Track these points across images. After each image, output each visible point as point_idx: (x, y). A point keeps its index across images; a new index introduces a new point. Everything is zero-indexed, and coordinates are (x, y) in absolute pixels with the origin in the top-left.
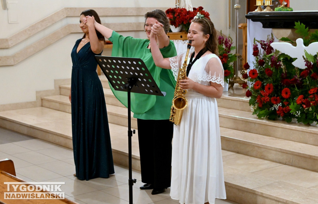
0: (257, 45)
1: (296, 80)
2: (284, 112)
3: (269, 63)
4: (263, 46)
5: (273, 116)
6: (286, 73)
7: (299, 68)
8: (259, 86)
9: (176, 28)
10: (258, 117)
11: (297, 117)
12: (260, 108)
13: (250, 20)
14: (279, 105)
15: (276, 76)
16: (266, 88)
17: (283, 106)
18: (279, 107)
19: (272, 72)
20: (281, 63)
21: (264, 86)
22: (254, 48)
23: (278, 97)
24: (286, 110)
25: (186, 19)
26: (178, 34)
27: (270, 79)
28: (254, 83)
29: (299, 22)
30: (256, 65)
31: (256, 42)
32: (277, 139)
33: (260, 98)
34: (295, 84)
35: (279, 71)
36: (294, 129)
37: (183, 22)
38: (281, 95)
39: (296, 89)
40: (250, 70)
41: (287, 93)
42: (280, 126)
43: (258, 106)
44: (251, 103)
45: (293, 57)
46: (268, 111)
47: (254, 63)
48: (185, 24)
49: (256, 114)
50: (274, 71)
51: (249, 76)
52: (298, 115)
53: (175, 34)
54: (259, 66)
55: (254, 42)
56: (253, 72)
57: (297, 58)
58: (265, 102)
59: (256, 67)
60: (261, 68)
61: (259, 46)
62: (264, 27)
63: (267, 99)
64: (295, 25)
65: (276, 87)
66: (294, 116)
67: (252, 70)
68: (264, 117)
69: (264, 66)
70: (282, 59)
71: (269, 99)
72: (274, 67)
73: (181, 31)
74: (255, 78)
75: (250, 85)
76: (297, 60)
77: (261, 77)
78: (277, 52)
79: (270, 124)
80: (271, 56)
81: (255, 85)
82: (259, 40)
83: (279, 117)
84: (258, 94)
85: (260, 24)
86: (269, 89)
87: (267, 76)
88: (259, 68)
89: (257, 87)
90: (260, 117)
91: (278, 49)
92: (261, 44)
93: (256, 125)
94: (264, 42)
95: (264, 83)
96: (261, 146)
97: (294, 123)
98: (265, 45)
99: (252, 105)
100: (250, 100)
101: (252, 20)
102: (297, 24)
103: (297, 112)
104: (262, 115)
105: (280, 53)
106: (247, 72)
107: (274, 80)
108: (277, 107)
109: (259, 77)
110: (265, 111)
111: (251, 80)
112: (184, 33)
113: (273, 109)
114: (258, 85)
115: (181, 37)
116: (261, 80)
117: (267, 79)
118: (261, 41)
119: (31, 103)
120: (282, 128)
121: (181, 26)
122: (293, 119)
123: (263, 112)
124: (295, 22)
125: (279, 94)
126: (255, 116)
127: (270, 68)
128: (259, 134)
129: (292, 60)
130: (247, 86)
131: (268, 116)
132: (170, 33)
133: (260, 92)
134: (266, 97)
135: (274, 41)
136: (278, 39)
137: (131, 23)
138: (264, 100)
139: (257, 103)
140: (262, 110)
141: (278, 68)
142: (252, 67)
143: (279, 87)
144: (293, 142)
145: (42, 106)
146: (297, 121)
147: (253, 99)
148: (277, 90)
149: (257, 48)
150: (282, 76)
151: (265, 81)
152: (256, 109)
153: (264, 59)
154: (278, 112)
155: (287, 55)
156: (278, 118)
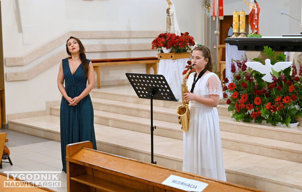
0: (234, 64)
1: (265, 91)
2: (256, 116)
3: (243, 77)
4: (239, 65)
5: (247, 119)
6: (257, 86)
7: (267, 82)
8: (237, 96)
9: (167, 49)
10: (236, 120)
11: (266, 120)
12: (237, 113)
13: (228, 44)
14: (252, 110)
15: (250, 88)
16: (242, 97)
17: (255, 111)
18: (252, 112)
19: (247, 85)
20: (253, 78)
21: (240, 96)
22: (232, 66)
23: (252, 104)
24: (257, 114)
25: (176, 43)
26: (168, 54)
27: (245, 90)
28: (232, 94)
29: (267, 46)
30: (234, 79)
31: (233, 61)
32: (251, 136)
33: (238, 106)
34: (264, 94)
35: (252, 84)
36: (264, 128)
37: (173, 45)
38: (254, 102)
39: (265, 98)
40: (229, 84)
41: (258, 101)
42: (253, 126)
43: (235, 111)
44: (230, 109)
45: (262, 73)
46: (244, 115)
47: (232, 78)
48: (175, 46)
49: (234, 118)
50: (248, 84)
51: (229, 88)
52: (267, 118)
53: (166, 54)
54: (236, 81)
55: (232, 61)
56: (231, 85)
57: (265, 74)
58: (242, 108)
59: (233, 81)
60: (237, 82)
61: (236, 65)
62: (239, 49)
63: (243, 106)
64: (264, 49)
65: (250, 96)
66: (263, 119)
67: (230, 83)
68: (241, 120)
69: (239, 80)
70: (254, 74)
71: (245, 106)
72: (248, 81)
73: (171, 52)
74: (233, 90)
75: (229, 95)
76: (265, 75)
77: (237, 89)
78: (250, 69)
79: (245, 125)
80: (246, 72)
81: (233, 95)
82: (235, 60)
83: (252, 119)
84: (236, 102)
85: (235, 47)
86: (244, 98)
87: (242, 88)
88: (236, 82)
89: (235, 97)
90: (237, 119)
91: (251, 67)
92: (237, 63)
93: (235, 126)
94: (239, 61)
95: (240, 94)
96: (239, 142)
97: (264, 124)
98: (240, 64)
99: (230, 111)
100: (229, 108)
101: (229, 44)
102: (266, 48)
103: (266, 115)
104: (239, 118)
105: (252, 70)
106: (227, 85)
107: (248, 91)
108: (250, 112)
109: (236, 89)
110: (242, 115)
111: (230, 92)
112: (174, 53)
113: (247, 113)
114: (235, 95)
115: (172, 57)
116: (238, 91)
117: (242, 90)
118: (237, 61)
119: (42, 111)
120: (254, 128)
121: (171, 48)
122: (263, 121)
123: (239, 116)
124: (264, 46)
125: (252, 102)
126: (234, 119)
127: (245, 82)
128: (237, 133)
129: (262, 75)
130: (227, 96)
131: (244, 119)
132: (162, 54)
133: (237, 100)
134: (242, 105)
135: (247, 61)
136: (250, 59)
137: (124, 44)
138: (241, 106)
139: (235, 109)
140: (239, 115)
141: (251, 82)
142: (230, 81)
143: (252, 97)
144: (263, 138)
145: (51, 114)
146: (266, 122)
147: (231, 107)
148: (251, 99)
149: (234, 66)
150: (255, 88)
151: (240, 92)
152: (234, 114)
153: (239, 75)
154: (252, 116)
155: (258, 72)
156: (251, 121)
